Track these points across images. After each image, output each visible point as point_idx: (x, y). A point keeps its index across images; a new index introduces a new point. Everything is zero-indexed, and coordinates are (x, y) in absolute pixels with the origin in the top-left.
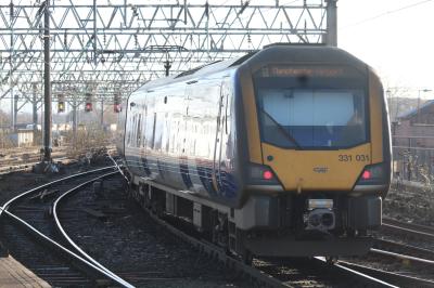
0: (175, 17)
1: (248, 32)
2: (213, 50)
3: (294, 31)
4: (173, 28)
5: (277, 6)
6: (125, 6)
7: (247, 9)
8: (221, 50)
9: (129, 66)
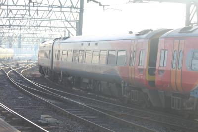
0: (24, 14)
1: (50, 20)
2: (36, 26)
3: (67, 21)
4: (23, 18)
5: (61, 11)
6: (8, 9)
7: (51, 12)
8: (39, 26)
9: (6, 31)
